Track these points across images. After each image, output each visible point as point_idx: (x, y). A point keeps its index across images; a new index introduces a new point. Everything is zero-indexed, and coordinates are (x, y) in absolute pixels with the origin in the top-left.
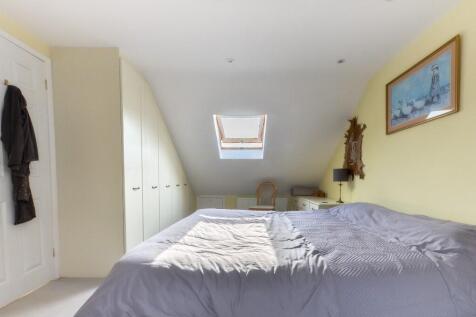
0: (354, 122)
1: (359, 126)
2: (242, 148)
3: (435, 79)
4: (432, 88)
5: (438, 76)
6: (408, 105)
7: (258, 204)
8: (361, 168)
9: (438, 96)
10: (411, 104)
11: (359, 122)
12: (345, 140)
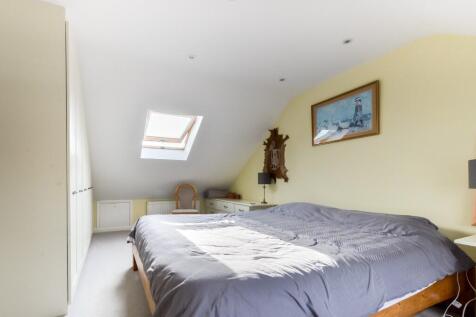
0: (274, 132)
1: (281, 136)
2: (163, 148)
3: (358, 108)
4: (356, 115)
5: (361, 107)
6: (334, 124)
7: (177, 208)
8: (286, 172)
9: (361, 121)
10: (337, 124)
11: (280, 133)
12: (265, 147)
